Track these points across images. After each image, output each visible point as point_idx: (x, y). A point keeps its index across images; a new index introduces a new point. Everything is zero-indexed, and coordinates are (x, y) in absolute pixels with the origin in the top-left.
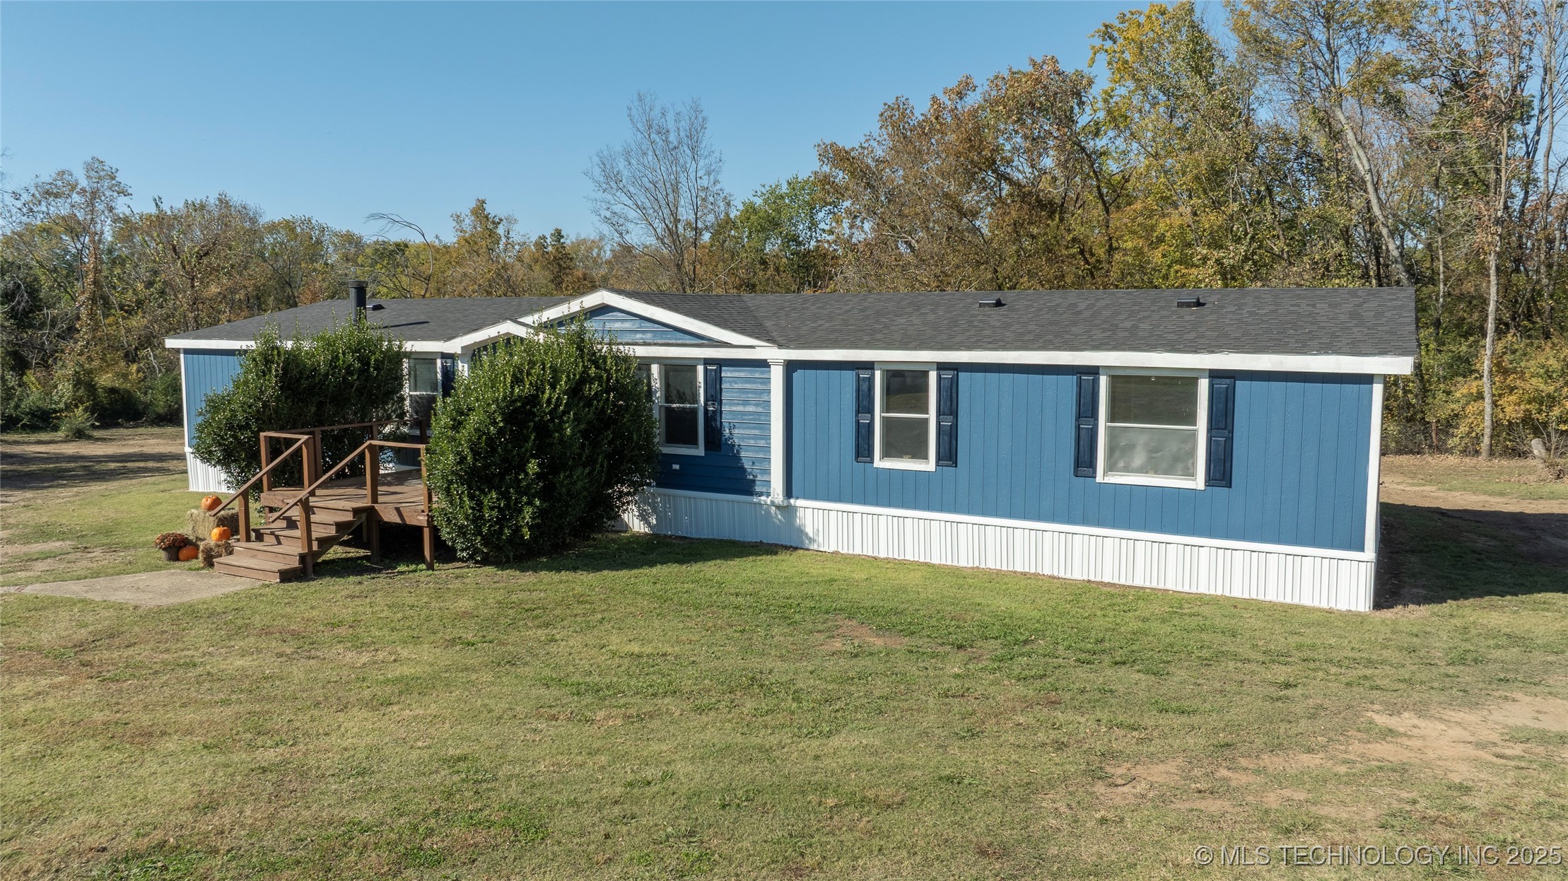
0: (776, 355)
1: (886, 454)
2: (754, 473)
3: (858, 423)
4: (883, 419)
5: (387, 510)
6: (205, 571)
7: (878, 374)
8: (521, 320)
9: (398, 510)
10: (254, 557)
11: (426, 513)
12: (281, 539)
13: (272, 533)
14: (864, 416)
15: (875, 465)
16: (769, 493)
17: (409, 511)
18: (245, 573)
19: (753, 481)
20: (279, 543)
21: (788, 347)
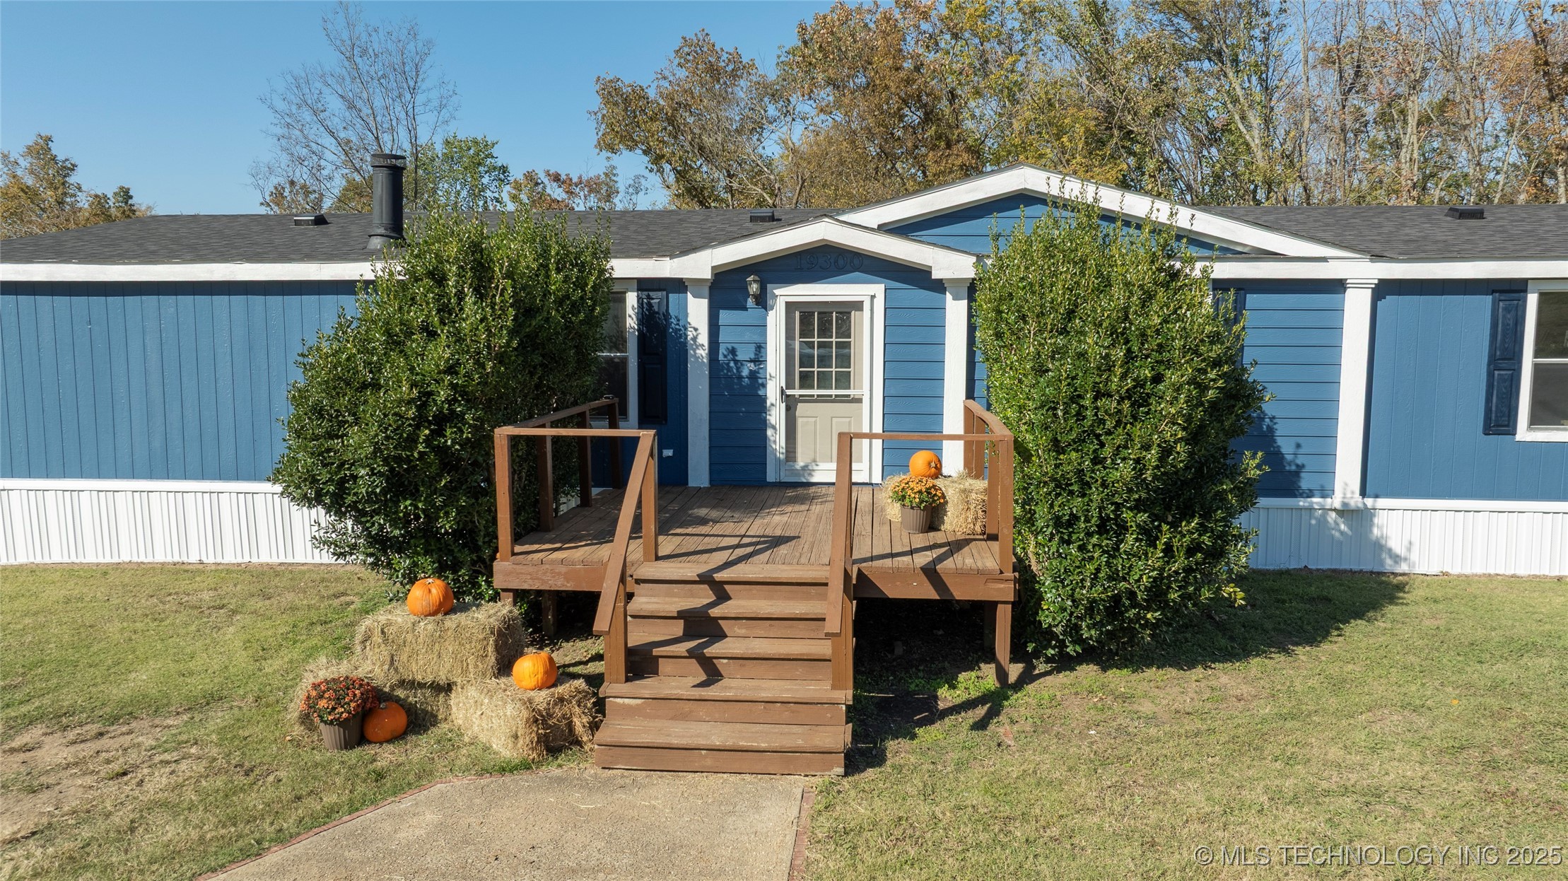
0: (1362, 272)
1: (1535, 421)
2: (1299, 462)
3: (1490, 375)
4: (1537, 368)
5: (897, 573)
6: (553, 770)
7: (1532, 300)
8: (842, 218)
9: (930, 572)
10: (684, 717)
11: (1010, 574)
12: (721, 664)
13: (692, 654)
14: (1504, 364)
15: (1518, 437)
16: (1326, 492)
17: (961, 573)
18: (709, 760)
19: (1297, 474)
20: (713, 674)
21: (1392, 260)
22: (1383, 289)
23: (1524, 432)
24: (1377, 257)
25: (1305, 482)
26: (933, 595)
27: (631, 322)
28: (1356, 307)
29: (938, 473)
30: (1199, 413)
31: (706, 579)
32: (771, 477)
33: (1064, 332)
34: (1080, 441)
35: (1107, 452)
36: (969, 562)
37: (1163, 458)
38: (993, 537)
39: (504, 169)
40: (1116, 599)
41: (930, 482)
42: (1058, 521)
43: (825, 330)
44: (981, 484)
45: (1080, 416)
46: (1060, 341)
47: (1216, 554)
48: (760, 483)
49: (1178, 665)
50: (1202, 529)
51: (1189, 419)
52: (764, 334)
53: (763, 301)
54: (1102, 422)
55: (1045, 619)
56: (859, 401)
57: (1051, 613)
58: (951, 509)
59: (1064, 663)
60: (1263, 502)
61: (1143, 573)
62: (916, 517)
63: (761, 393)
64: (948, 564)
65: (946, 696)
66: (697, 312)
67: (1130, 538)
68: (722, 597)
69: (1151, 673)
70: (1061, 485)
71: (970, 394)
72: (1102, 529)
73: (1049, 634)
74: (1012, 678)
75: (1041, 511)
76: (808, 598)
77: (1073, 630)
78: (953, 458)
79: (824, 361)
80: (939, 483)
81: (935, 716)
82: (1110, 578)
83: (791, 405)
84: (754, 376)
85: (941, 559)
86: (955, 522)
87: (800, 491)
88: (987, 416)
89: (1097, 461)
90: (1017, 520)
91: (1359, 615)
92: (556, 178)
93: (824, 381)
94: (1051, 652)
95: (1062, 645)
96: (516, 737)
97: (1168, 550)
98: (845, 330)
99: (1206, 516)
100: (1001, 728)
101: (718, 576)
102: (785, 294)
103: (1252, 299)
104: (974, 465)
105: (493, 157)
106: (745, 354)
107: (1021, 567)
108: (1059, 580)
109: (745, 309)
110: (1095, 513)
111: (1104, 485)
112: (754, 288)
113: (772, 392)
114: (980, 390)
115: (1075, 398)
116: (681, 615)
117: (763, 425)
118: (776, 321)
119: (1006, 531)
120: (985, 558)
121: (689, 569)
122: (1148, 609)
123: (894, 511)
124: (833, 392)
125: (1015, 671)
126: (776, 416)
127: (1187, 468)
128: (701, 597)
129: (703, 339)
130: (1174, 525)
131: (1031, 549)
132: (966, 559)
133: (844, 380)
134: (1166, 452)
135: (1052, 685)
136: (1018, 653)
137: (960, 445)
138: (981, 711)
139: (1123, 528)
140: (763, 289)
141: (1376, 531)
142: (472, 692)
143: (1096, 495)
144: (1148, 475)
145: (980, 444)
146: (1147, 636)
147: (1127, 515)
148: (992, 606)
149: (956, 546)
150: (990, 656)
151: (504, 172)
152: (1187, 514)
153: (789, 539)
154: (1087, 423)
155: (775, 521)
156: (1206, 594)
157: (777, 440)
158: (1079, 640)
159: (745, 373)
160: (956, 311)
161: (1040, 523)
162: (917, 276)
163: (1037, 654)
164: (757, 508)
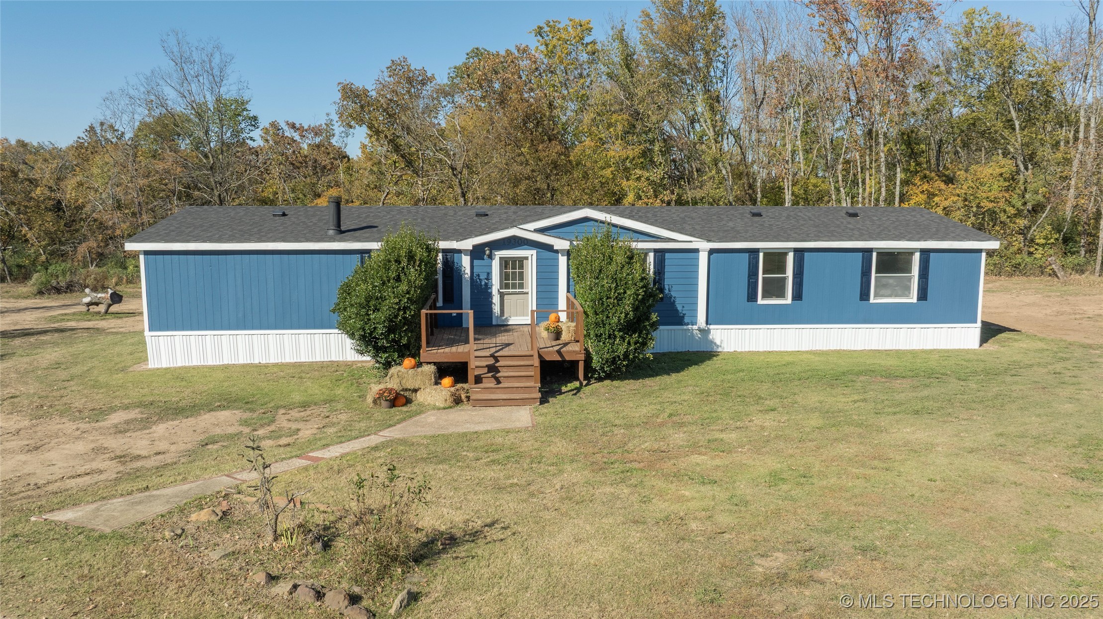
0: (704, 246)
1: (764, 297)
2: (684, 312)
3: (749, 281)
4: (764, 278)
5: (549, 353)
6: (458, 408)
7: (761, 255)
8: (521, 227)
9: (559, 352)
10: (493, 393)
11: (583, 352)
12: (501, 379)
13: (492, 376)
14: (753, 277)
15: (758, 303)
16: (694, 323)
17: (568, 352)
18: (503, 403)
19: (683, 317)
20: (499, 382)
21: (714, 242)
22: (712, 252)
23: (760, 301)
24: (709, 241)
25: (686, 320)
26: (560, 359)
27: (440, 266)
28: (703, 258)
29: (559, 321)
30: (637, 302)
31: (492, 356)
32: (494, 323)
33: (597, 278)
34: (603, 311)
35: (610, 315)
36: (571, 349)
37: (626, 316)
38: (578, 341)
39: (255, 118)
40: (614, 358)
41: (557, 324)
42: (597, 335)
43: (514, 268)
44: (574, 324)
45: (603, 304)
46: (597, 281)
47: (644, 344)
48: (490, 325)
49: (634, 379)
50: (639, 336)
51: (633, 304)
52: (491, 269)
53: (491, 257)
54: (609, 306)
55: (594, 365)
56: (528, 293)
57: (596, 363)
58: (564, 333)
59: (600, 379)
60: (661, 327)
61: (622, 349)
62: (552, 336)
63: (489, 291)
64: (564, 349)
65: (564, 389)
66: (466, 261)
67: (618, 340)
68: (497, 361)
69: (627, 381)
70: (597, 324)
71: (568, 291)
72: (609, 337)
73: (595, 370)
74: (584, 384)
75: (592, 332)
76: (523, 360)
77: (602, 368)
78: (563, 317)
79: (514, 279)
80: (560, 324)
81: (561, 393)
82: (612, 352)
83: (502, 295)
84: (486, 284)
85: (562, 348)
86: (565, 337)
87: (505, 328)
88: (575, 301)
89: (608, 317)
90: (585, 336)
91: (696, 364)
92: (293, 126)
93: (514, 287)
94: (596, 376)
95: (599, 374)
96: (446, 400)
97: (629, 343)
98: (521, 267)
99: (640, 333)
100: (581, 394)
101: (496, 355)
102: (499, 254)
103: (667, 255)
104: (571, 317)
105: (247, 110)
106: (483, 276)
107: (586, 350)
108: (597, 353)
109: (483, 259)
110: (607, 333)
111: (610, 324)
112: (488, 252)
113: (495, 290)
114: (571, 289)
115: (601, 299)
116: (487, 366)
117: (491, 303)
118: (496, 265)
119: (582, 339)
120: (576, 347)
121: (487, 353)
122: (624, 361)
123: (545, 334)
124: (517, 290)
125: (585, 383)
126: (496, 299)
127: (634, 318)
128: (491, 361)
129: (468, 271)
130: (631, 335)
131: (590, 344)
132: (569, 348)
133: (521, 286)
134: (627, 314)
135: (595, 386)
136: (586, 377)
137: (565, 313)
138: (575, 392)
139: (615, 337)
140: (491, 252)
141: (711, 337)
142: (428, 390)
143: (607, 327)
144: (622, 322)
145: (573, 313)
146: (624, 369)
147: (616, 333)
148: (578, 362)
149: (566, 344)
150: (577, 379)
151: (256, 120)
152: (634, 332)
153: (511, 344)
154: (605, 306)
155: (502, 338)
156: (641, 356)
157: (496, 309)
158: (604, 372)
159: (483, 283)
160: (563, 260)
161: (592, 336)
162: (549, 248)
163: (592, 377)
164: (494, 335)
